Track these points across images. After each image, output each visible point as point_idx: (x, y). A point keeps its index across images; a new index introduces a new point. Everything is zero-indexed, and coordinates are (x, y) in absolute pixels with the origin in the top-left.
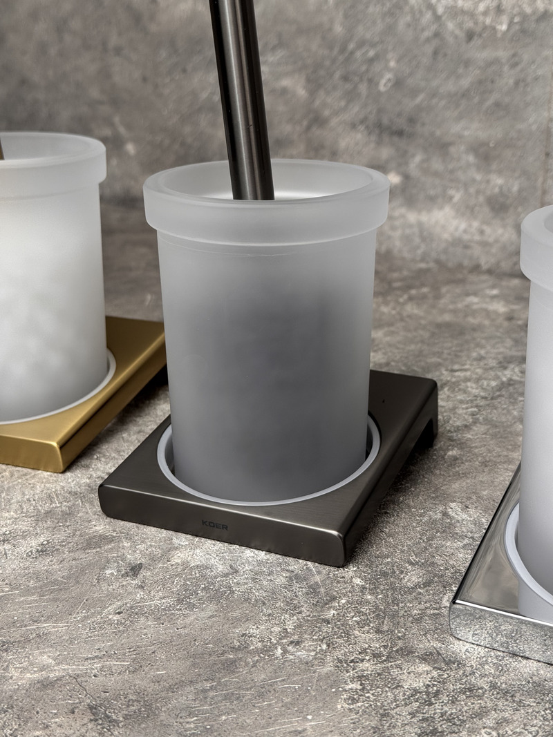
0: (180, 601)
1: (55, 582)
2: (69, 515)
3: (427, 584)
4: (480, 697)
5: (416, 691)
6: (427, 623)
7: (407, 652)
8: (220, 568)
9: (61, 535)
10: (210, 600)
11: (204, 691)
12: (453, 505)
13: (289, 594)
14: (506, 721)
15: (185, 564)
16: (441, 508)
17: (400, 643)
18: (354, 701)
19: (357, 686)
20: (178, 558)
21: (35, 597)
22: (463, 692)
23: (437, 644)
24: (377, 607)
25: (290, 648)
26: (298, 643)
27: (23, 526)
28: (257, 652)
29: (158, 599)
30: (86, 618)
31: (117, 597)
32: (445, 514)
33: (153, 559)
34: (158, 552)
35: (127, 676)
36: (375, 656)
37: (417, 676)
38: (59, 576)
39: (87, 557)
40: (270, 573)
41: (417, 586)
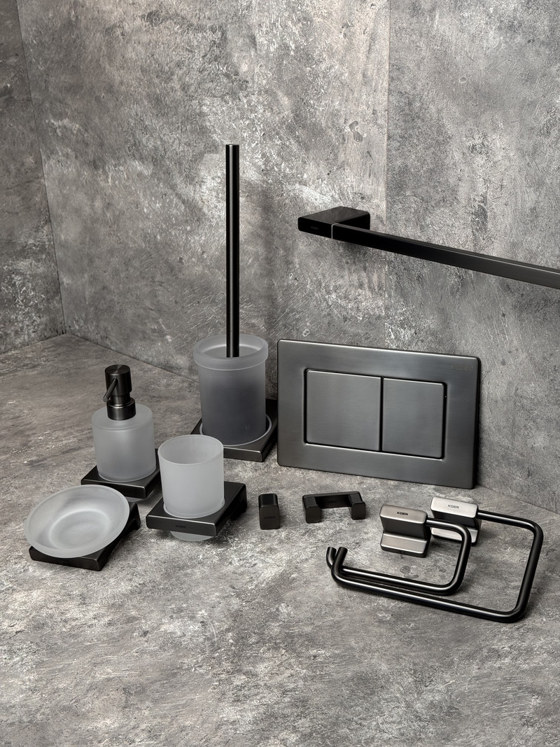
0: (160, 648)
1: (114, 638)
2: (121, 606)
3: (257, 643)
4: (259, 689)
5: (238, 686)
6: (251, 660)
7: (239, 671)
8: (179, 633)
9: (117, 616)
10: (172, 648)
11: (164, 684)
12: (282, 604)
13: (203, 646)
14: (264, 697)
15: (165, 631)
16: (277, 606)
17: (238, 667)
18: (215, 689)
19: (217, 683)
20: (163, 628)
21: (106, 645)
22: (254, 686)
23: (251, 668)
24: (235, 653)
25: (198, 669)
26: (201, 667)
27: (102, 611)
28: (185, 670)
29: (153, 647)
30: (125, 654)
31: (137, 645)
32: (277, 609)
33: (153, 629)
34: (155, 625)
35: (137, 678)
36: (228, 672)
37: (239, 680)
38: (115, 635)
39: (127, 627)
40: (198, 637)
41: (253, 643)
